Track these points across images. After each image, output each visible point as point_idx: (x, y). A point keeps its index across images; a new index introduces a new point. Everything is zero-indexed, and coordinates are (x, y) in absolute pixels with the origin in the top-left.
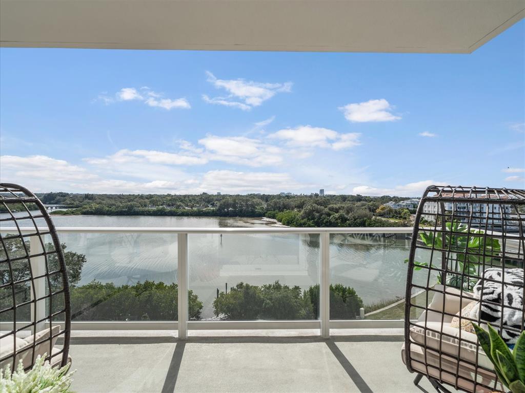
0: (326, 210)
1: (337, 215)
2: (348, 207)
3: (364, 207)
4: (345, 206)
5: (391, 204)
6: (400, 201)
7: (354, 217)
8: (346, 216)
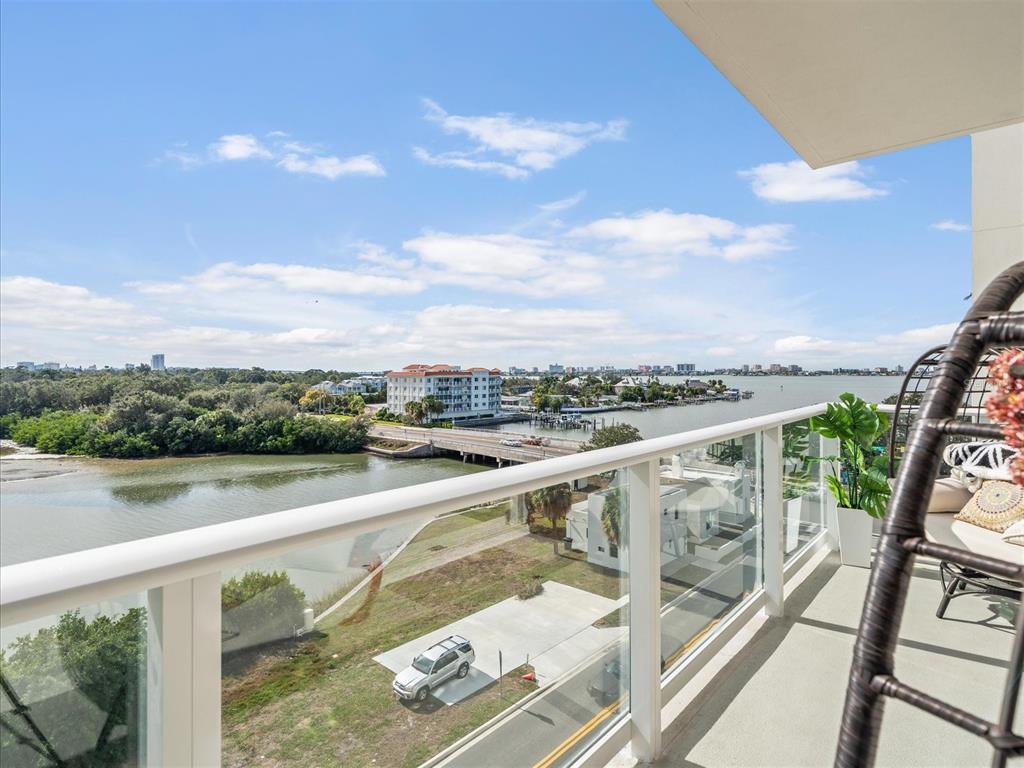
0: (184, 404)
1: (212, 415)
2: (239, 395)
3: (272, 394)
4: (233, 394)
5: (326, 386)
6: (342, 379)
7: (255, 418)
8: (236, 416)
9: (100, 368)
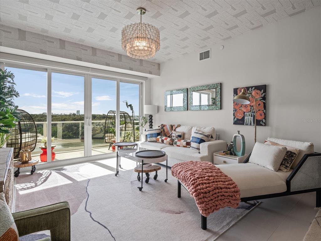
9: (63, 114)
